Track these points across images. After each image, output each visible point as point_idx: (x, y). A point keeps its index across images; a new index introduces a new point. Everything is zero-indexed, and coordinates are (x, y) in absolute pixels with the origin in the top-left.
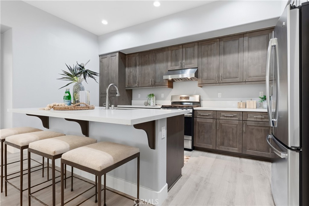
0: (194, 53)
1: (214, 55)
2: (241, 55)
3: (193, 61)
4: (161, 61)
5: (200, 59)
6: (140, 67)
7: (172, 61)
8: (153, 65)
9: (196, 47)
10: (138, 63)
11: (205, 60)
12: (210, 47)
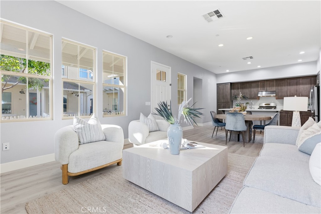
0: (273, 85)
1: (285, 86)
2: (298, 86)
3: (273, 88)
4: (254, 87)
5: (277, 87)
6: (241, 90)
7: (261, 87)
8: (250, 89)
9: (275, 82)
10: (239, 88)
11: (279, 88)
12: (282, 82)
